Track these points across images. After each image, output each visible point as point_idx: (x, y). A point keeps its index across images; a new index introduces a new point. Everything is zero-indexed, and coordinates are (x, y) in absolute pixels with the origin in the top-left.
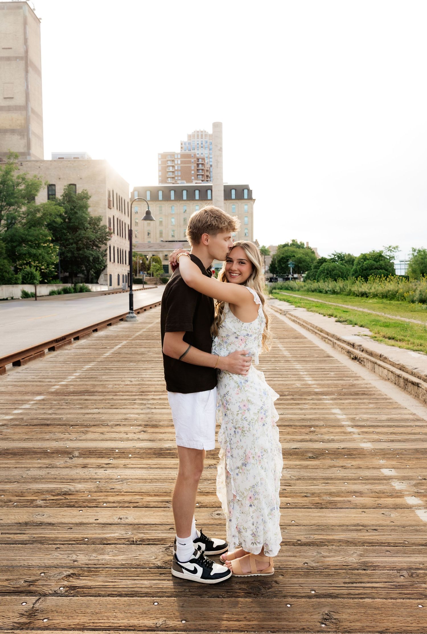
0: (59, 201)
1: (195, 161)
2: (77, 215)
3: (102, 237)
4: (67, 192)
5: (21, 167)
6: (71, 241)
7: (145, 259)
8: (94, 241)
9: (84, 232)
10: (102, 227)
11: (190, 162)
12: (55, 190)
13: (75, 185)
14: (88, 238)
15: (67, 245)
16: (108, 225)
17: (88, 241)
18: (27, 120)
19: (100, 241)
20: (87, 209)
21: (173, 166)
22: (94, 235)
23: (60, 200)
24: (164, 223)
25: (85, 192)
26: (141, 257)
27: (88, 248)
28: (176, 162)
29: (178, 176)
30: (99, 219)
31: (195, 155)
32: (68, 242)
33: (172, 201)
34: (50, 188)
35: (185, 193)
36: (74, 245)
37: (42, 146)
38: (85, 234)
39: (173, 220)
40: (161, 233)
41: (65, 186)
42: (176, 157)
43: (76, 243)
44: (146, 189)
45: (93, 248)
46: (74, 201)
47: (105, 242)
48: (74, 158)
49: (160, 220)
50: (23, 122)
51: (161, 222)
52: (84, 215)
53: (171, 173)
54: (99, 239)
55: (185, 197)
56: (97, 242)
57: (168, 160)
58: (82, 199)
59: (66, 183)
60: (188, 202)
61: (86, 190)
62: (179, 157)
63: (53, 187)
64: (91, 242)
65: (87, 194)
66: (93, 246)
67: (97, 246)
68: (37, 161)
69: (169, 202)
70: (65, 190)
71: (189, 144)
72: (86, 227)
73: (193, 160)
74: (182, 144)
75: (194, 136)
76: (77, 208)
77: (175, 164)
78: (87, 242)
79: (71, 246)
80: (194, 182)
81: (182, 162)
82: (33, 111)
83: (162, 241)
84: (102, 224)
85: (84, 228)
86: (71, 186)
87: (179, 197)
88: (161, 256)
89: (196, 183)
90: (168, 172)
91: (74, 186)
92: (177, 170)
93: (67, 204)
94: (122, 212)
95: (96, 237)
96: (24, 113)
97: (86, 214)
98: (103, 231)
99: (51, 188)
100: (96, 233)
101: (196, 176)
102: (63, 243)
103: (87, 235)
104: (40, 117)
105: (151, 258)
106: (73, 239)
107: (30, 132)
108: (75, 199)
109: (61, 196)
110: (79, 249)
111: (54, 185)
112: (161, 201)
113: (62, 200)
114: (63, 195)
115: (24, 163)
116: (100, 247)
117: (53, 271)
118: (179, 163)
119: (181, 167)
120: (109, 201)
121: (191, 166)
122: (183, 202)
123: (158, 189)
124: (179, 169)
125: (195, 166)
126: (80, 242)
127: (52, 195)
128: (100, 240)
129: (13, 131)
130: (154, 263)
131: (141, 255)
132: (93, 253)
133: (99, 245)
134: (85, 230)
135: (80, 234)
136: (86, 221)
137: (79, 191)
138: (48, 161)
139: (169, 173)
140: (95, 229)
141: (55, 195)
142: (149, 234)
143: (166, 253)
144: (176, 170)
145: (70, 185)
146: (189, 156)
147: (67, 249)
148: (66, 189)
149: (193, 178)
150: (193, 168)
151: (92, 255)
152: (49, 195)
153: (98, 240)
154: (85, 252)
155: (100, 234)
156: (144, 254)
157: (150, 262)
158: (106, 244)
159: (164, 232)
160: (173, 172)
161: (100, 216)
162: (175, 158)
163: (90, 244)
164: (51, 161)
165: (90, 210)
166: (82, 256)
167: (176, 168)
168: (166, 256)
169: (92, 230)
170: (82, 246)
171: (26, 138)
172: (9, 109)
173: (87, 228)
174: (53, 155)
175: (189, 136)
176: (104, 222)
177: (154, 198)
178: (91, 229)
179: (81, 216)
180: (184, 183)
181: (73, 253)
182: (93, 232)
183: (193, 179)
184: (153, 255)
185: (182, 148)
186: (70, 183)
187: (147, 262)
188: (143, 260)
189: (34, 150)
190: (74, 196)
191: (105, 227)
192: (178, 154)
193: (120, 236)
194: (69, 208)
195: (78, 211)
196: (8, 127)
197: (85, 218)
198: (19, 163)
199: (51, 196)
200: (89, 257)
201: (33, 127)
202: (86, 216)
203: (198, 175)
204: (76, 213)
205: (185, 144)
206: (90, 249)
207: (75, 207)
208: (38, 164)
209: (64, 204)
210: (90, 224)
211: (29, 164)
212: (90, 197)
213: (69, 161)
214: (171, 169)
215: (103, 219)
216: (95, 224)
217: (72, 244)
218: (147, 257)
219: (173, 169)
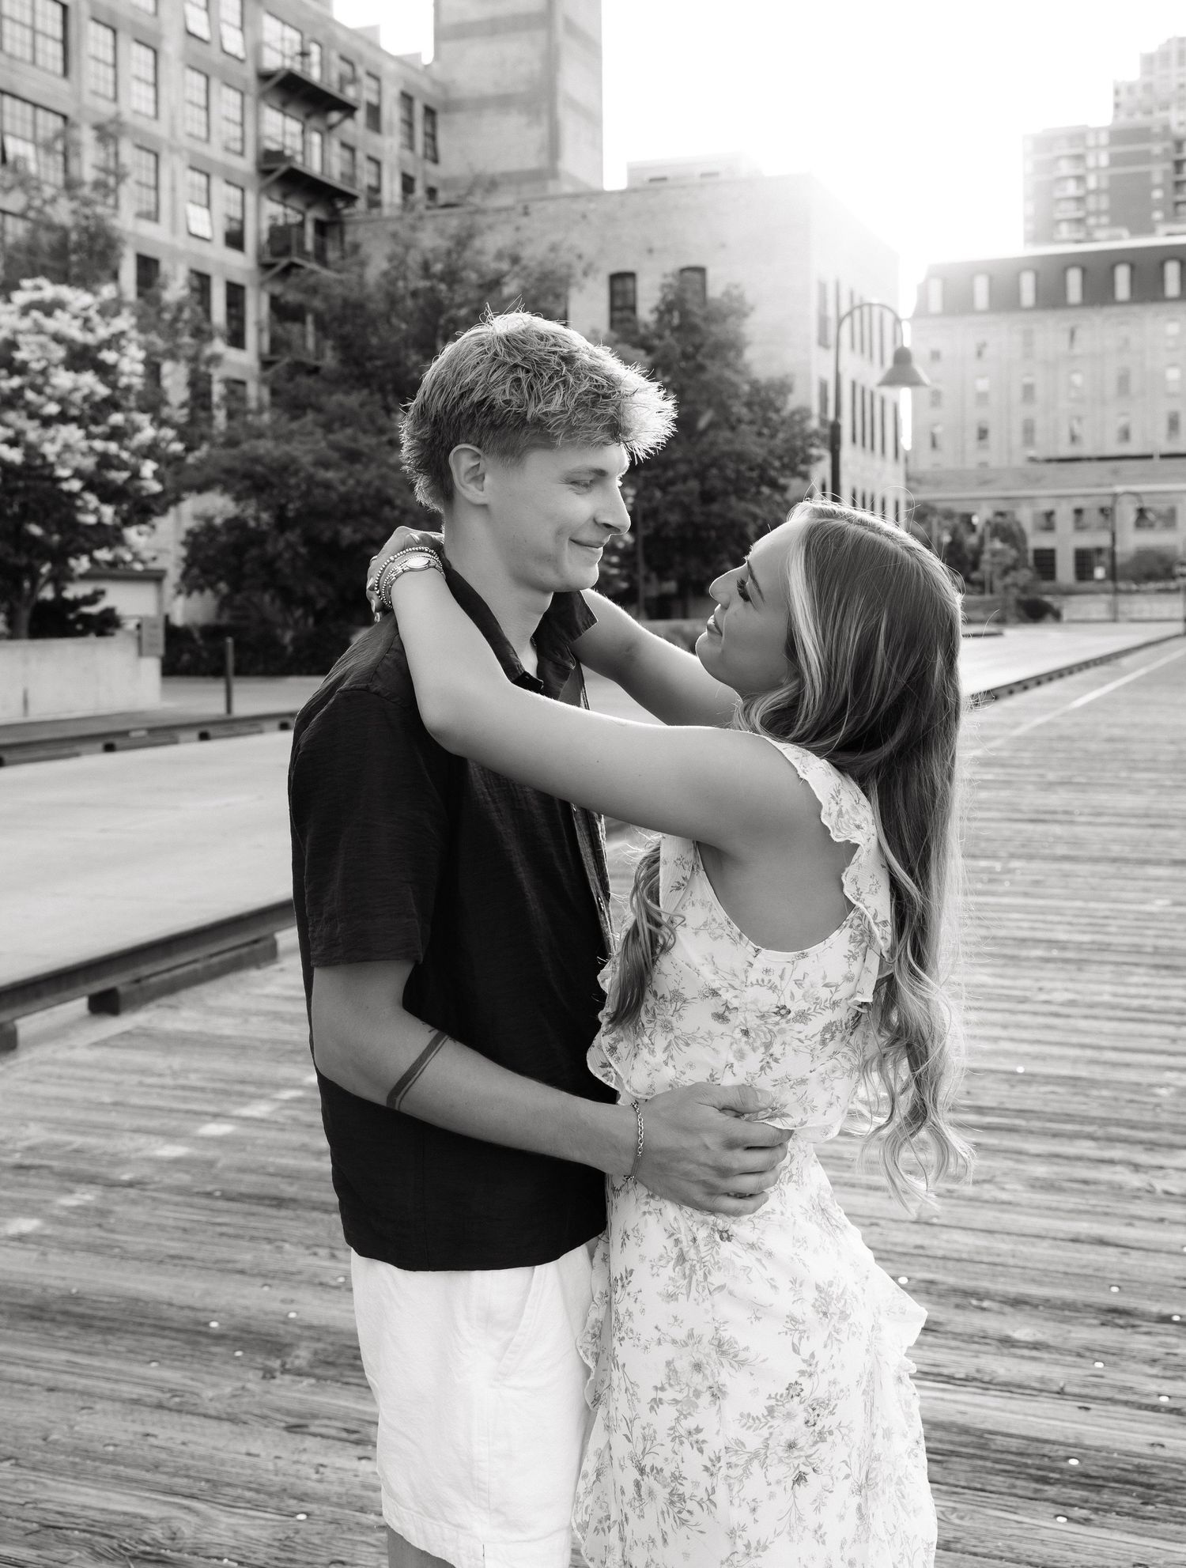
0: (642, 331)
1: (1166, 150)
2: (705, 377)
3: (793, 451)
4: (671, 297)
5: (524, 221)
6: (683, 468)
7: (962, 529)
8: (763, 468)
9: (728, 434)
10: (793, 413)
11: (1146, 157)
12: (634, 291)
13: (701, 271)
14: (740, 457)
15: (672, 482)
16: (816, 409)
17: (743, 467)
18: (551, 60)
19: (784, 467)
20: (739, 353)
21: (1080, 179)
22: (762, 446)
23: (646, 326)
24: (1039, 392)
25: (735, 292)
26: (948, 523)
27: (740, 493)
28: (1091, 162)
29: (1098, 213)
30: (783, 388)
31: (1166, 128)
32: (670, 474)
33: (1074, 306)
34: (619, 286)
35: (1122, 274)
36: (693, 485)
37: (596, 145)
38: (729, 442)
39: (1077, 379)
40: (1029, 430)
41: (665, 276)
42: (1091, 142)
43: (701, 476)
44: (973, 270)
45: (759, 493)
46: (694, 329)
47: (802, 468)
48: (703, 175)
49: (1027, 380)
50: (537, 66)
51: (1028, 391)
52: (728, 374)
53: (1072, 205)
54: (780, 458)
55: (1123, 289)
56: (775, 469)
57: (1059, 158)
58: (725, 317)
59: (672, 264)
60: (1136, 309)
61: (737, 287)
62: (1104, 139)
63: (629, 283)
64: (751, 469)
65: (740, 298)
66: (758, 486)
67: (774, 485)
68: (575, 197)
69: (1060, 314)
70: (666, 290)
71: (1148, 87)
72: (733, 419)
73: (1157, 149)
74: (1117, 92)
75: (1164, 56)
76: (704, 350)
77: (1087, 169)
78: (738, 472)
79: (679, 487)
80: (1162, 229)
81: (1115, 160)
82: (571, 28)
83: (1032, 460)
84: (793, 402)
85: (727, 420)
86: (687, 274)
87: (1099, 292)
88: (1026, 517)
89: (1170, 234)
90: (1059, 200)
91: (697, 276)
92: (1097, 192)
93: (669, 338)
94: (871, 356)
95: (771, 452)
96: (541, 35)
97: (737, 372)
98: (797, 429)
99: (621, 284)
100: (773, 436)
101: (1170, 208)
102: (656, 477)
103: (738, 447)
104: (592, 46)
105: (988, 523)
106: (689, 462)
107: (560, 99)
108: (698, 321)
109: (652, 312)
110: (707, 497)
111: (631, 275)
112: (1028, 310)
113: (653, 327)
114: (657, 309)
115: (534, 207)
116: (783, 489)
117: (614, 576)
118: (1104, 160)
119: (1112, 178)
120: (823, 321)
121: (1148, 174)
122: (1115, 310)
123: (1019, 266)
124: (1105, 184)
125: (1165, 173)
126: (714, 471)
127: (621, 309)
128: (786, 460)
129: (504, 102)
130: (998, 545)
131: (949, 515)
132: (757, 510)
133: (782, 481)
134: (733, 428)
135: (713, 444)
136: (737, 396)
137: (715, 289)
138: (612, 193)
139: (1063, 206)
140: (766, 422)
141: (633, 309)
142: (983, 434)
143: (1046, 506)
144: (1089, 192)
145: (683, 270)
146: (1142, 134)
147: (669, 498)
148: (670, 286)
149: (1158, 215)
150: (1157, 178)
151: (755, 517)
152: (613, 308)
153: (777, 464)
154: (730, 508)
155: (786, 441)
156: (960, 508)
157: (982, 540)
158: (805, 477)
159: (1040, 424)
160: (1080, 200)
161: (787, 376)
162: (1087, 148)
163: (751, 479)
164: (622, 193)
165: (750, 355)
166: (718, 522)
167: (1092, 183)
168: (1050, 515)
169: (755, 428)
170: (718, 484)
171: (545, 119)
172: (494, 28)
173: (740, 421)
174: (633, 171)
175: (1148, 61)
176: (804, 397)
177: (1005, 300)
178: (752, 422)
179: (720, 379)
180: (1119, 238)
181: (686, 510)
182: (760, 434)
183: (1158, 222)
184: (1001, 514)
185: (1117, 106)
186: (685, 263)
187: (972, 540)
188: (954, 533)
189: (572, 162)
190: (695, 309)
191: (804, 413)
192: (1097, 131)
193: (864, 444)
194: (678, 350)
195: (708, 363)
196: (488, 89)
197: (733, 385)
198: (520, 208)
199: (618, 315)
200: (745, 525)
201: (571, 81)
202: (735, 378)
203: (1177, 204)
204: (701, 368)
205: (1130, 89)
206: (749, 496)
207: (698, 348)
208: (580, 206)
209: (660, 337)
210: (749, 405)
211: (551, 208)
212: (752, 309)
213: (683, 187)
214: (1071, 189)
215: (799, 385)
216: (768, 405)
217: (685, 478)
218: (975, 520)
219: (1078, 188)
